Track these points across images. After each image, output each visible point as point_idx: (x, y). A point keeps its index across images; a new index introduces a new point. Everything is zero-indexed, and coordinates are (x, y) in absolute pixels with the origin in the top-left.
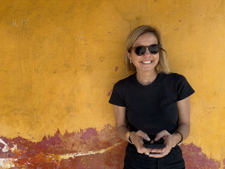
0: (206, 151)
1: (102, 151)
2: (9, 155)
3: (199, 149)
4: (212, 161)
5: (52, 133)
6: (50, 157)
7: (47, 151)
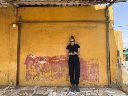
0: (84, 60)
1: (64, 59)
2: (46, 60)
3: (83, 59)
4: (85, 61)
5: (55, 56)
6: (54, 61)
7: (53, 60)
